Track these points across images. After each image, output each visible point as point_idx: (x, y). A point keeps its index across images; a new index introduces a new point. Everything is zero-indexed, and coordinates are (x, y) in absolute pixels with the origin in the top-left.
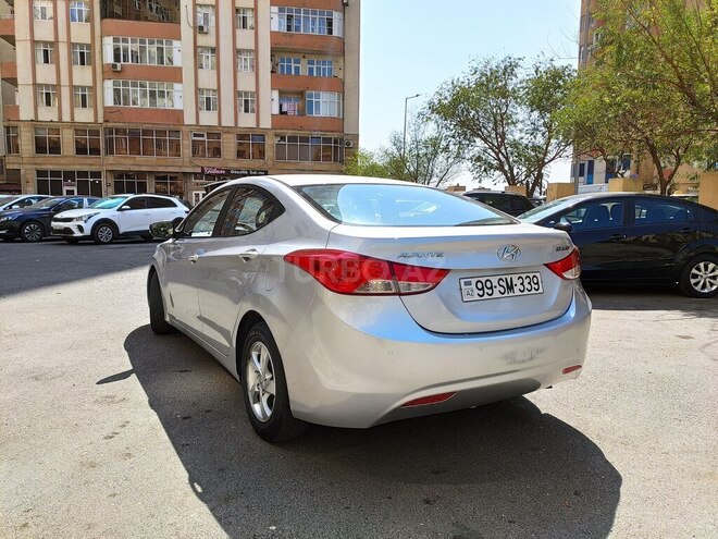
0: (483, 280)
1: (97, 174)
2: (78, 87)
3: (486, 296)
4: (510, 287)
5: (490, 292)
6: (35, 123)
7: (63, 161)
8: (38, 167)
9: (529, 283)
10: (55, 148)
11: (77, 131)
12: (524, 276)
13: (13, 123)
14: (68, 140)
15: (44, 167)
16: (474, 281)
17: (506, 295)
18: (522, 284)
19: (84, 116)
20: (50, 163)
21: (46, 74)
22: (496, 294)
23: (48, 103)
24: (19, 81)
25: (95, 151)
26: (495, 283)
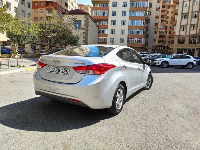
0: (53, 68)
1: (194, 50)
2: (193, 24)
3: (52, 72)
4: (59, 71)
5: (53, 71)
6: (179, 36)
7: (185, 46)
8: (178, 48)
9: (65, 71)
10: (183, 42)
11: (190, 37)
12: (64, 69)
13: (173, 36)
14: (187, 40)
15: (179, 48)
16: (51, 68)
17: (57, 73)
18: (62, 71)
19: (193, 33)
20: (181, 46)
21: (184, 22)
22: (55, 72)
23: (183, 30)
24: (177, 25)
25: (195, 43)
26: (55, 69)
